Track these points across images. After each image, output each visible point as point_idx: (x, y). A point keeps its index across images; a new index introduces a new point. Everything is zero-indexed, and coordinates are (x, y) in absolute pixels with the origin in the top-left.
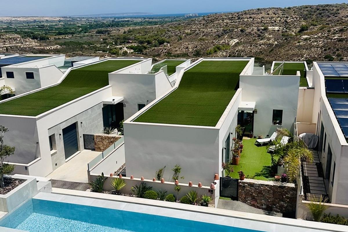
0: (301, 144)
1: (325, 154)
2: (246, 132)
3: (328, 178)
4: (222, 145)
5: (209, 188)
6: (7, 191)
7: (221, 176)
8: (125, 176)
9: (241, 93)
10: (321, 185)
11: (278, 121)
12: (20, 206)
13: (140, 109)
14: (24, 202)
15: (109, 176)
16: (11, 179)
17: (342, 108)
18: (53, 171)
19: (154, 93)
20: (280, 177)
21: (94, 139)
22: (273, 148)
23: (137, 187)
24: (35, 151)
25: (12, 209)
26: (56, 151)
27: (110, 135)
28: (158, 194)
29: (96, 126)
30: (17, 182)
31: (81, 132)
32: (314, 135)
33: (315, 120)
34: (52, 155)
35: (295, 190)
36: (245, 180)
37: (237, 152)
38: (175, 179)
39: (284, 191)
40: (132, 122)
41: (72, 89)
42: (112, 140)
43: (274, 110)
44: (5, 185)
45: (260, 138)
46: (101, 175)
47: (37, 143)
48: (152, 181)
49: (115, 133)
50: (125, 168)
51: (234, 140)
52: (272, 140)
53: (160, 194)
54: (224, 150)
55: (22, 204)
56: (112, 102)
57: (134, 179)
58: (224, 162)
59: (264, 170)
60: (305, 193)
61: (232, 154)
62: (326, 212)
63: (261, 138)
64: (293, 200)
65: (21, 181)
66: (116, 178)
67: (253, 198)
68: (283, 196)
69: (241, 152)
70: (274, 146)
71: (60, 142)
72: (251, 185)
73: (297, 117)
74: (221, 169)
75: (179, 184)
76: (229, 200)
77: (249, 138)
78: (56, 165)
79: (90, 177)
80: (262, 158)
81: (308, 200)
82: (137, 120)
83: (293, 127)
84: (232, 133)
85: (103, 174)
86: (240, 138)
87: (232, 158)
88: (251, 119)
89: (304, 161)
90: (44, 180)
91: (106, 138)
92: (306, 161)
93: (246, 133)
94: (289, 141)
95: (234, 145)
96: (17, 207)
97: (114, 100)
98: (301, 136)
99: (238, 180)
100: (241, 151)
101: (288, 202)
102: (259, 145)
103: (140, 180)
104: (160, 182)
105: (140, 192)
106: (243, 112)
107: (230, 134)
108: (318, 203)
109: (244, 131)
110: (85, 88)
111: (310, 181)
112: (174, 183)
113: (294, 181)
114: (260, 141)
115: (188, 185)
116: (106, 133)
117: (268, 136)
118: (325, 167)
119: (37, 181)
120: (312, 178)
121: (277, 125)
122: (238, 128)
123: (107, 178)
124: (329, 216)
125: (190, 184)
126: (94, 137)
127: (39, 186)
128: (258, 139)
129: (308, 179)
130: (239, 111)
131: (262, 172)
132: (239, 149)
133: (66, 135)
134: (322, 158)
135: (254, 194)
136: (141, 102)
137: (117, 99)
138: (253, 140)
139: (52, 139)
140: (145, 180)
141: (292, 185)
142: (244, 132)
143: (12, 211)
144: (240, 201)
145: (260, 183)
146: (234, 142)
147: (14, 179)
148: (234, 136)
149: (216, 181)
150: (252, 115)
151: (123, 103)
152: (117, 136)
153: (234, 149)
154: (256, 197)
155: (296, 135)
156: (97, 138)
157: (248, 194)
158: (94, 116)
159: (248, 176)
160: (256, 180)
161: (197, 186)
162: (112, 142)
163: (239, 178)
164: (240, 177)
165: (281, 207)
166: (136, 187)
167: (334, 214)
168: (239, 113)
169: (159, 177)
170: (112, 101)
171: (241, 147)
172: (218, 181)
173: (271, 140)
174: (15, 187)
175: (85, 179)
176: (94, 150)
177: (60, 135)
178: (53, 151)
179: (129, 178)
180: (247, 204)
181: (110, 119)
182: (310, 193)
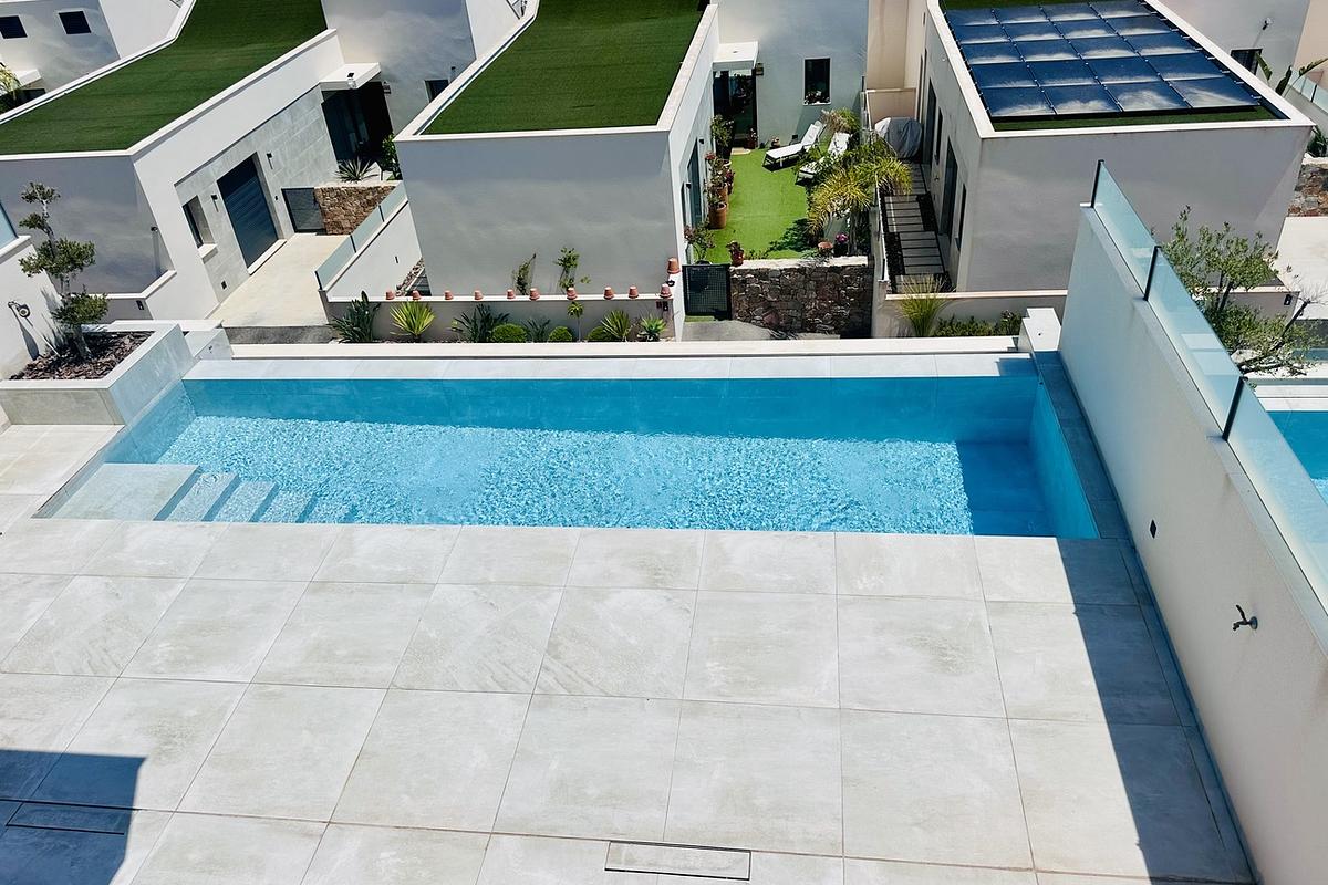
0: (880, 149)
1: (939, 170)
2: (740, 132)
3: (949, 231)
4: (678, 177)
5: (658, 297)
6: (104, 368)
7: (685, 264)
8: (429, 294)
9: (716, 19)
10: (931, 252)
11: (819, 93)
12: (153, 402)
13: (433, 95)
14: (163, 391)
15: (384, 299)
16: (106, 335)
17: (980, 38)
18: (221, 301)
19: (467, 43)
20: (832, 246)
21: (315, 201)
22: (809, 170)
23: (467, 319)
24: (152, 253)
25: (134, 415)
26: (214, 246)
27: (360, 184)
28: (528, 331)
29: (316, 160)
30: (127, 341)
31: (275, 182)
32: (911, 121)
33: (913, 81)
34: (205, 259)
35: (868, 271)
36: (747, 265)
37: (720, 191)
38: (566, 287)
39: (842, 278)
40: (419, 137)
41: (215, 55)
42: (370, 197)
43: (806, 61)
44: (95, 355)
45: (775, 147)
46: (361, 300)
47: (153, 229)
48: (505, 298)
49: (375, 177)
50: (424, 272)
51: (709, 159)
52: (807, 148)
53: (533, 331)
54: (687, 191)
55: (157, 398)
56: (346, 82)
57: (455, 299)
58: (689, 223)
59: (792, 232)
60: (892, 277)
61: (706, 200)
62: (945, 314)
63: (778, 147)
64: (865, 299)
65: (139, 337)
66: (406, 303)
67: (769, 307)
68: (839, 292)
69: (729, 193)
70: (814, 163)
71: (218, 218)
72: (762, 274)
73: (867, 75)
74: (682, 244)
75: (580, 297)
76: (710, 321)
77: (749, 151)
78: (224, 285)
79: (331, 308)
80: (782, 200)
81: (900, 293)
82: (432, 128)
83: (858, 105)
84: (702, 141)
85: (363, 294)
86: (723, 152)
87: (707, 212)
88: (748, 94)
89: (888, 195)
90: (201, 328)
91: (350, 192)
92: (893, 195)
93: (738, 137)
94: (851, 145)
95: (710, 173)
96: (148, 408)
97: (351, 75)
98: (878, 126)
99: (729, 265)
100: (730, 188)
101: (852, 304)
102: (774, 166)
103: (472, 299)
104: (527, 298)
105: (476, 331)
106: (725, 74)
107: (699, 143)
108: (924, 296)
109: (734, 130)
110: (256, 46)
111: (903, 244)
112: (565, 298)
113: (866, 249)
114: (775, 154)
115: (602, 297)
116: (349, 179)
117: (795, 137)
118: (939, 204)
119: (185, 333)
120: (910, 236)
121: (818, 103)
122: (716, 124)
123: (379, 304)
124: (951, 324)
125: (607, 293)
126: (317, 194)
127: (194, 346)
128: (771, 149)
129: (899, 241)
130: (715, 73)
131: (786, 237)
132: (725, 182)
133: (233, 197)
134: (933, 181)
135: (770, 298)
136: (436, 76)
137: (362, 71)
138: (758, 154)
139: (192, 210)
140: (485, 299)
141: (862, 260)
142: (733, 135)
143: (135, 418)
144: (736, 318)
145: (782, 268)
146: (709, 167)
147: (113, 333)
148: (707, 149)
149: (672, 277)
150: (749, 81)
151: (380, 83)
152: (383, 184)
153: (711, 185)
154: (773, 305)
155: (867, 126)
156: (324, 197)
157: (754, 298)
158: (301, 130)
159: (752, 252)
160: (773, 260)
161: (626, 297)
162: (372, 204)
163: (730, 261)
164: (732, 257)
165: (836, 318)
166: (464, 321)
167: (962, 316)
168: (715, 80)
169: (522, 286)
170: (347, 79)
171: (730, 179)
172: (677, 278)
173: (803, 150)
174: (126, 356)
175: (316, 315)
176: (322, 231)
177: (214, 197)
178: (206, 248)
179: (443, 299)
180: (754, 324)
181: (353, 137)
182: (904, 274)
